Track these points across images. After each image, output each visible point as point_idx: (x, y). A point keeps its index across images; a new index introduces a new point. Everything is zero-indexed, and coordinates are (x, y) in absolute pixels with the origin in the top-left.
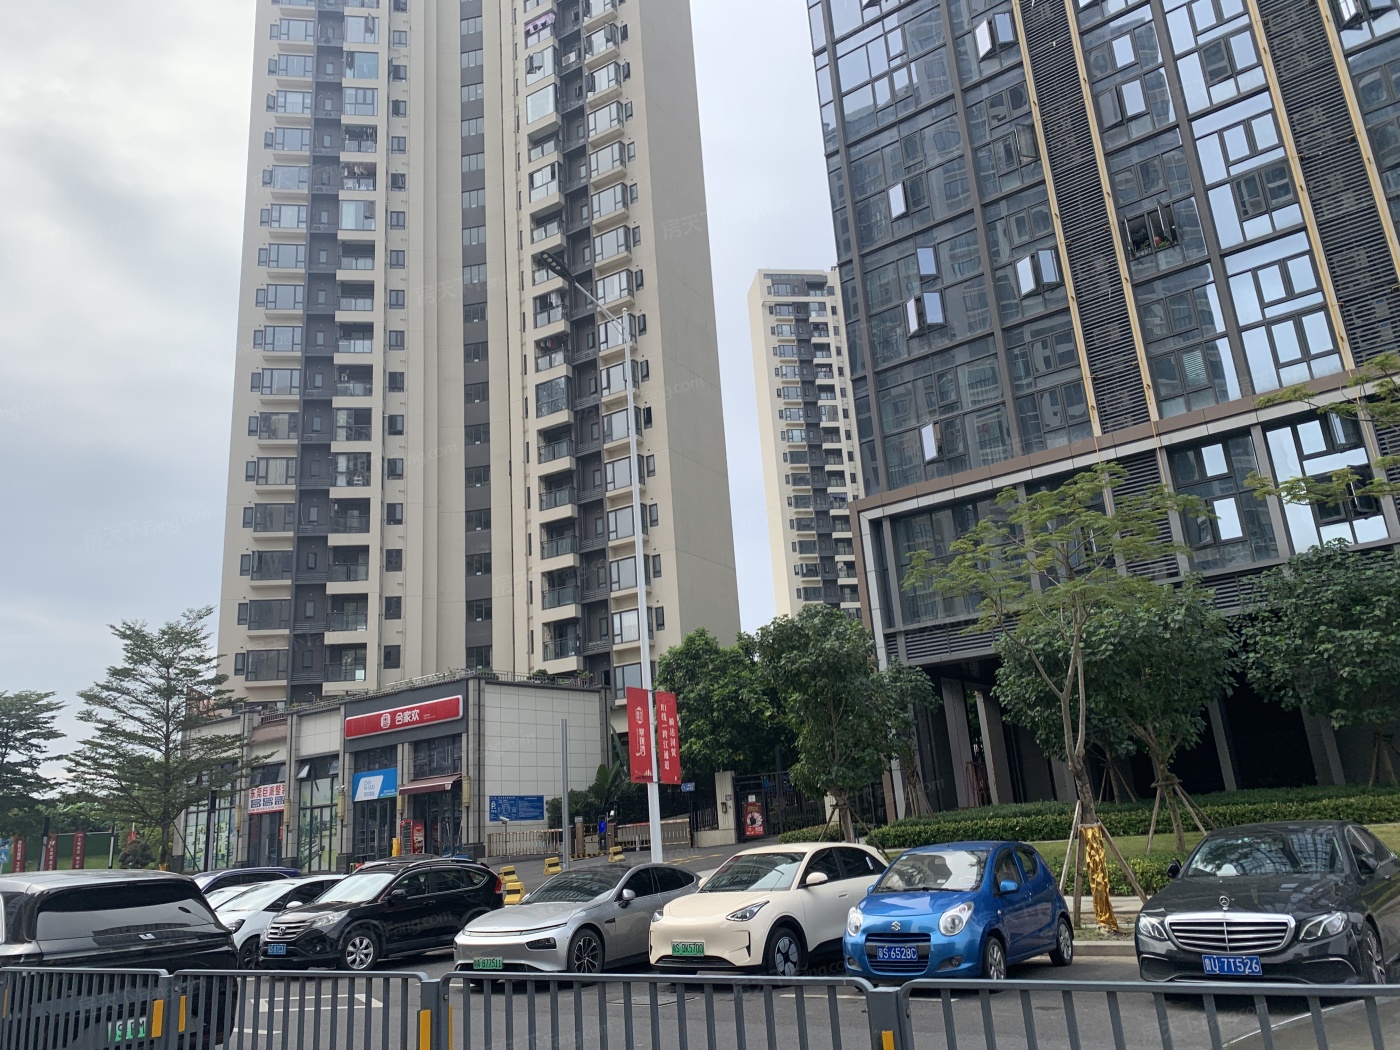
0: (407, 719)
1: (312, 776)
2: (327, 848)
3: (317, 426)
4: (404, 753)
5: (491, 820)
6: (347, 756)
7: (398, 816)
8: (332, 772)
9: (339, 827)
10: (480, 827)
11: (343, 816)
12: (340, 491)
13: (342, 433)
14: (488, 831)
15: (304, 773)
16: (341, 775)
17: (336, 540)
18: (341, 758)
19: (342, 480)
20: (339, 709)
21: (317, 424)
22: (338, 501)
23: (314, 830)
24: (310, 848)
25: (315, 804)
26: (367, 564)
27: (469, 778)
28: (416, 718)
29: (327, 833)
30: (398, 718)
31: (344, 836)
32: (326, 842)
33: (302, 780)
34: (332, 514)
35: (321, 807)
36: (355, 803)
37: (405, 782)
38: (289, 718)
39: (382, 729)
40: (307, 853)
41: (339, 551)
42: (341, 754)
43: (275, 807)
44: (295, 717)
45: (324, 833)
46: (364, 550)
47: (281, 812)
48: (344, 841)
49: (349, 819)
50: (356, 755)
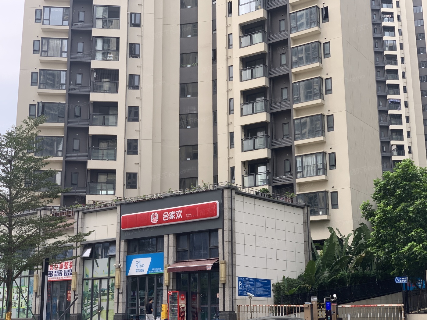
0: (172, 217)
1: (93, 256)
2: (105, 309)
3: (81, 18)
4: (169, 242)
5: (240, 295)
6: (122, 242)
7: (165, 288)
8: (110, 254)
9: (116, 294)
10: (233, 300)
11: (119, 286)
12: (98, 63)
13: (99, 23)
14: (238, 303)
15: (87, 253)
16: (117, 256)
17: (95, 97)
18: (117, 244)
19: (99, 56)
20: (116, 208)
21: (82, 17)
22: (97, 70)
23: (95, 295)
24: (92, 308)
25: (95, 276)
26: (116, 115)
27: (225, 263)
28: (180, 216)
29: (105, 297)
30: (164, 216)
31: (120, 300)
32: (104, 304)
33: (85, 259)
34: (92, 79)
35: (101, 279)
36: (128, 277)
37: (171, 262)
38: (76, 214)
39: (151, 224)
40: (89, 311)
41: (97, 104)
42: (118, 241)
43: (64, 277)
44: (80, 213)
45: (103, 297)
46: (114, 105)
47: (69, 282)
48: (120, 304)
49: (123, 289)
50: (129, 242)
